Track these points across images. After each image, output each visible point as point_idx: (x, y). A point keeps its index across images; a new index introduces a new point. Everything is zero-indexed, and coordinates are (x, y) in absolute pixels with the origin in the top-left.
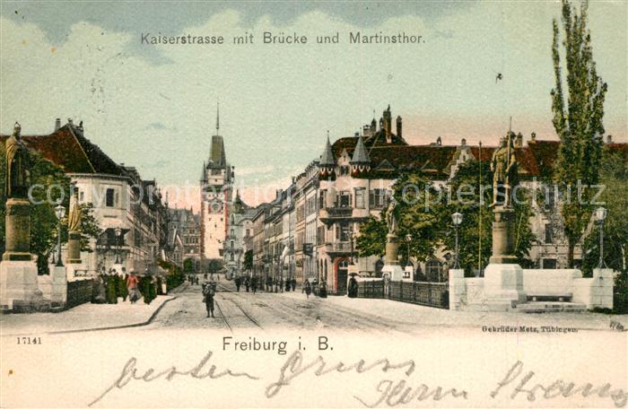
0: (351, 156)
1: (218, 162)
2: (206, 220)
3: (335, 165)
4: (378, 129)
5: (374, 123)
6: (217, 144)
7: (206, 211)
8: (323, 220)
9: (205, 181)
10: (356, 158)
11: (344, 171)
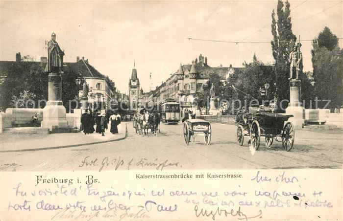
0: (189, 71)
1: (135, 77)
2: (131, 97)
3: (184, 74)
4: (198, 61)
5: (197, 60)
6: (135, 71)
7: (131, 94)
8: (179, 94)
9: (130, 84)
10: (191, 72)
11: (187, 77)
